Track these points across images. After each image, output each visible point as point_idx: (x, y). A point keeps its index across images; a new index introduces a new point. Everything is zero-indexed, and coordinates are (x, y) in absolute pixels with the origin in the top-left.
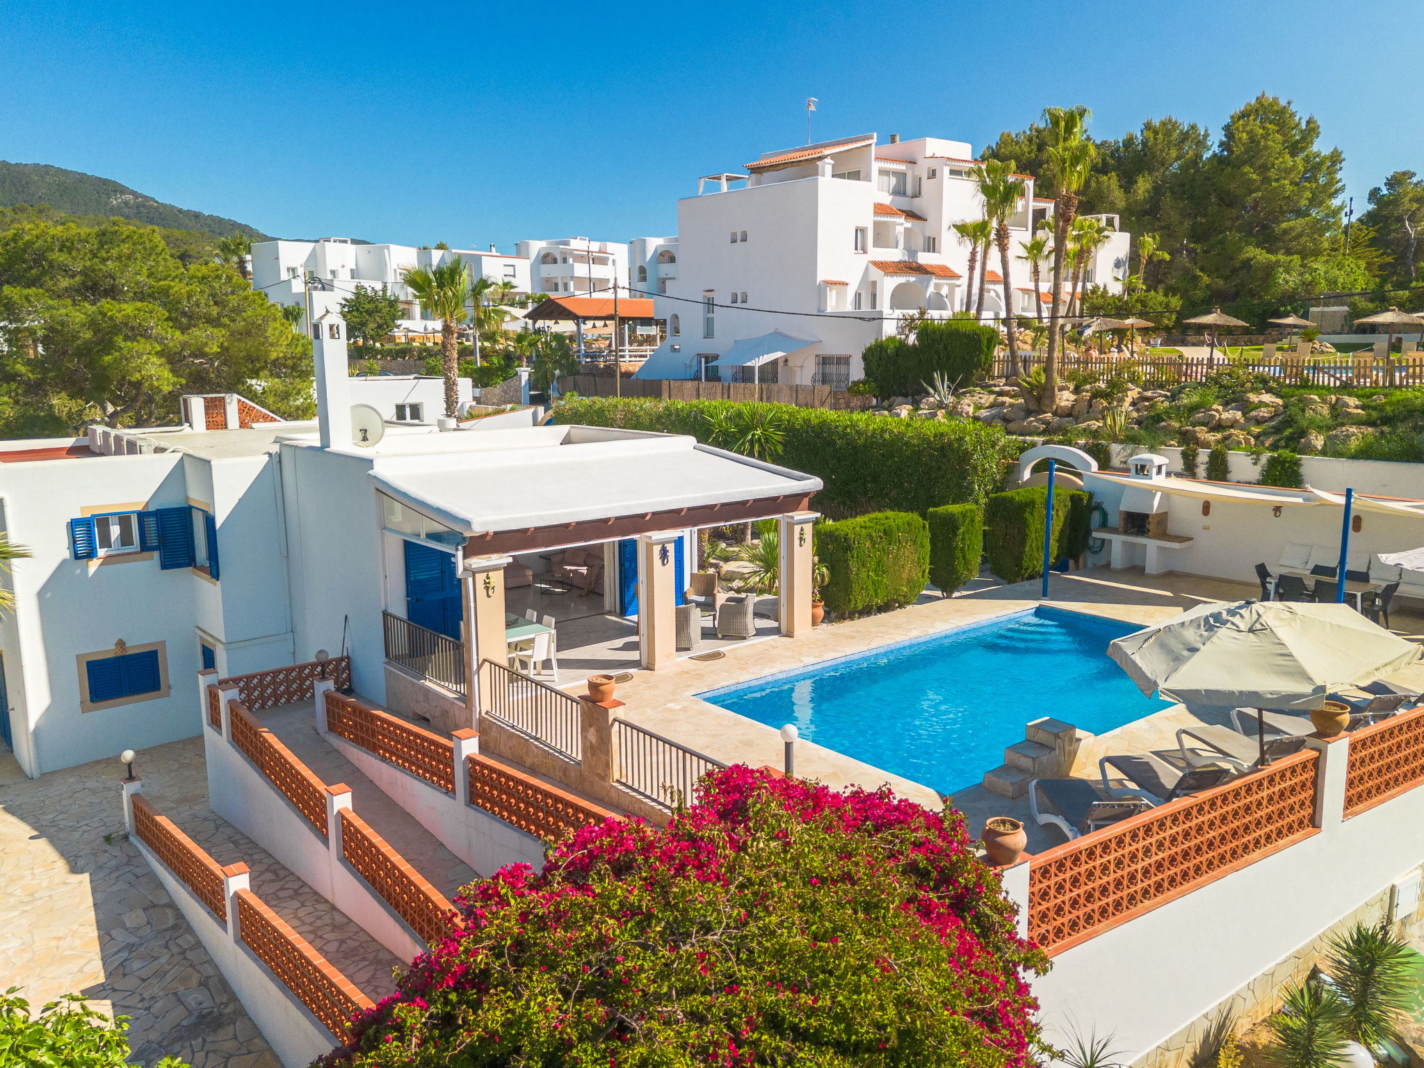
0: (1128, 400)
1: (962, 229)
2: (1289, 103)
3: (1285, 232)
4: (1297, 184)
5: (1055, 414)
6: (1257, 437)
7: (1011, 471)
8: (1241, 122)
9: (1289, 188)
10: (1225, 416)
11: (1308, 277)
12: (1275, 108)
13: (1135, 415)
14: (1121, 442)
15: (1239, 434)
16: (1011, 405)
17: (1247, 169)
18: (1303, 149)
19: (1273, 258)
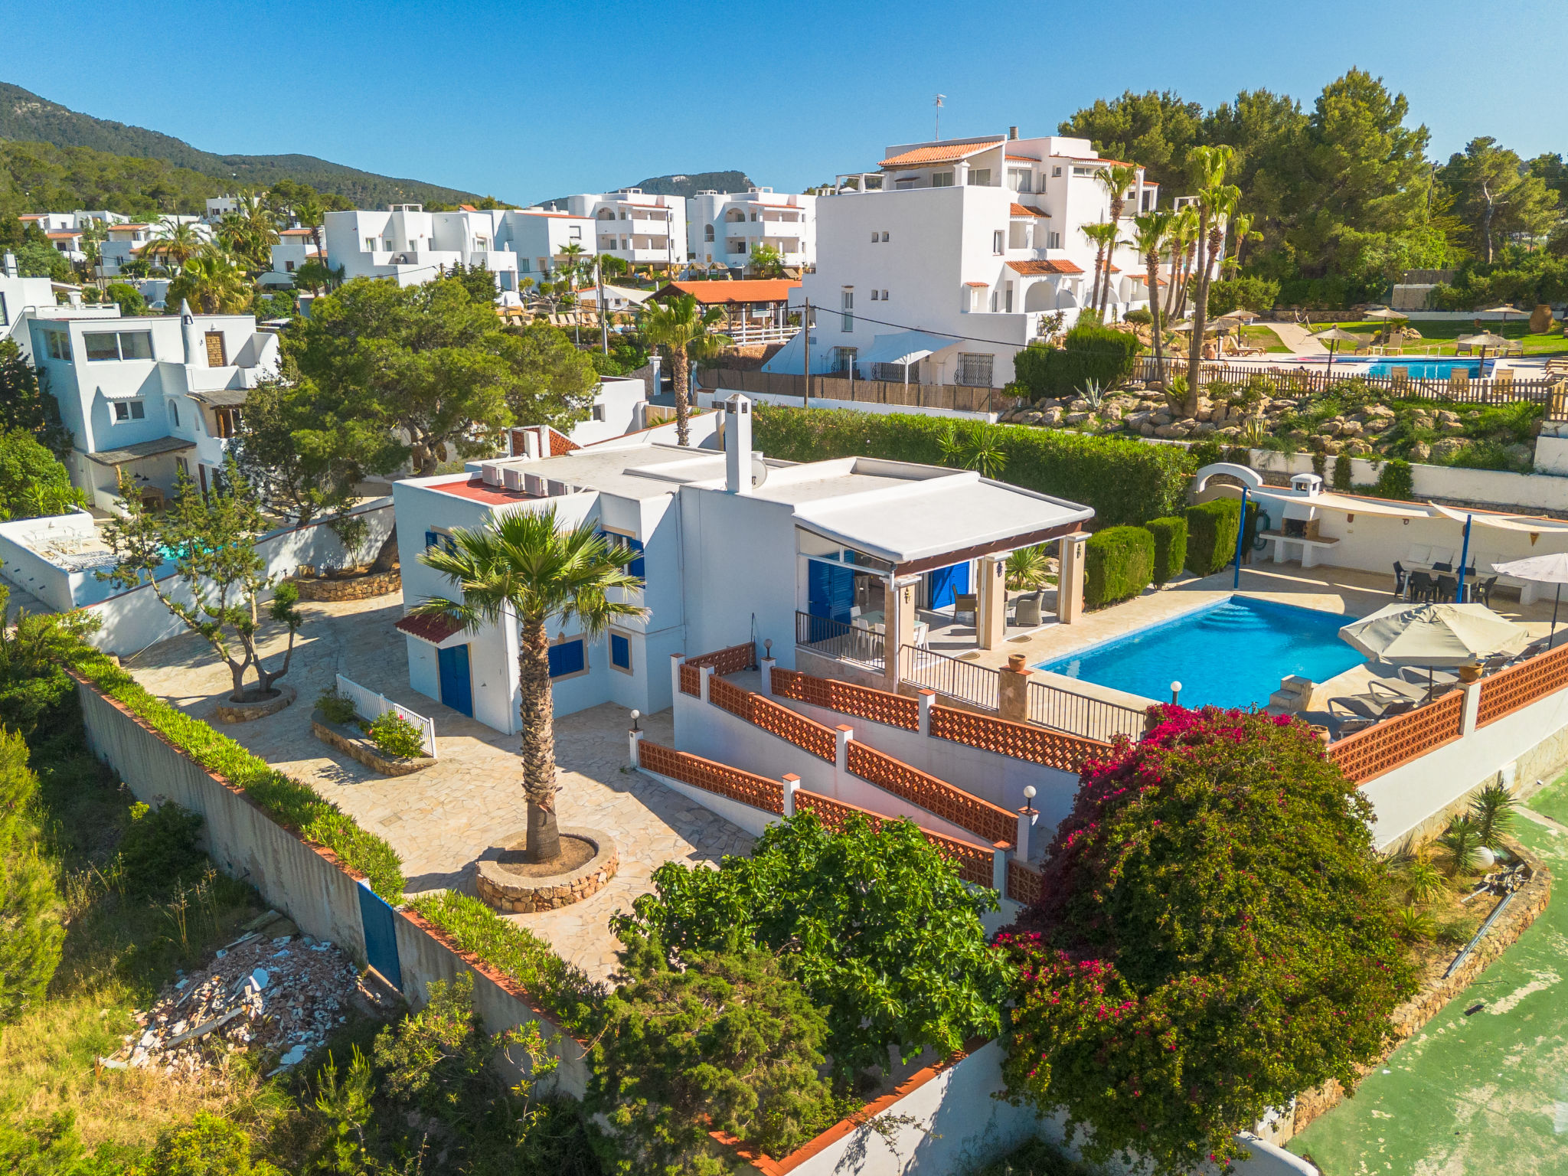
0: (1261, 408)
1: (1091, 231)
2: (1380, 80)
3: (1373, 208)
4: (1385, 162)
5: (1197, 419)
6: (1374, 445)
7: (1191, 483)
8: (1333, 99)
9: (1378, 166)
10: (1347, 426)
11: (1393, 255)
12: (1366, 84)
13: (1268, 422)
14: (1260, 448)
15: (1360, 443)
16: (1156, 409)
17: (1338, 147)
18: (1392, 126)
19: (1361, 236)
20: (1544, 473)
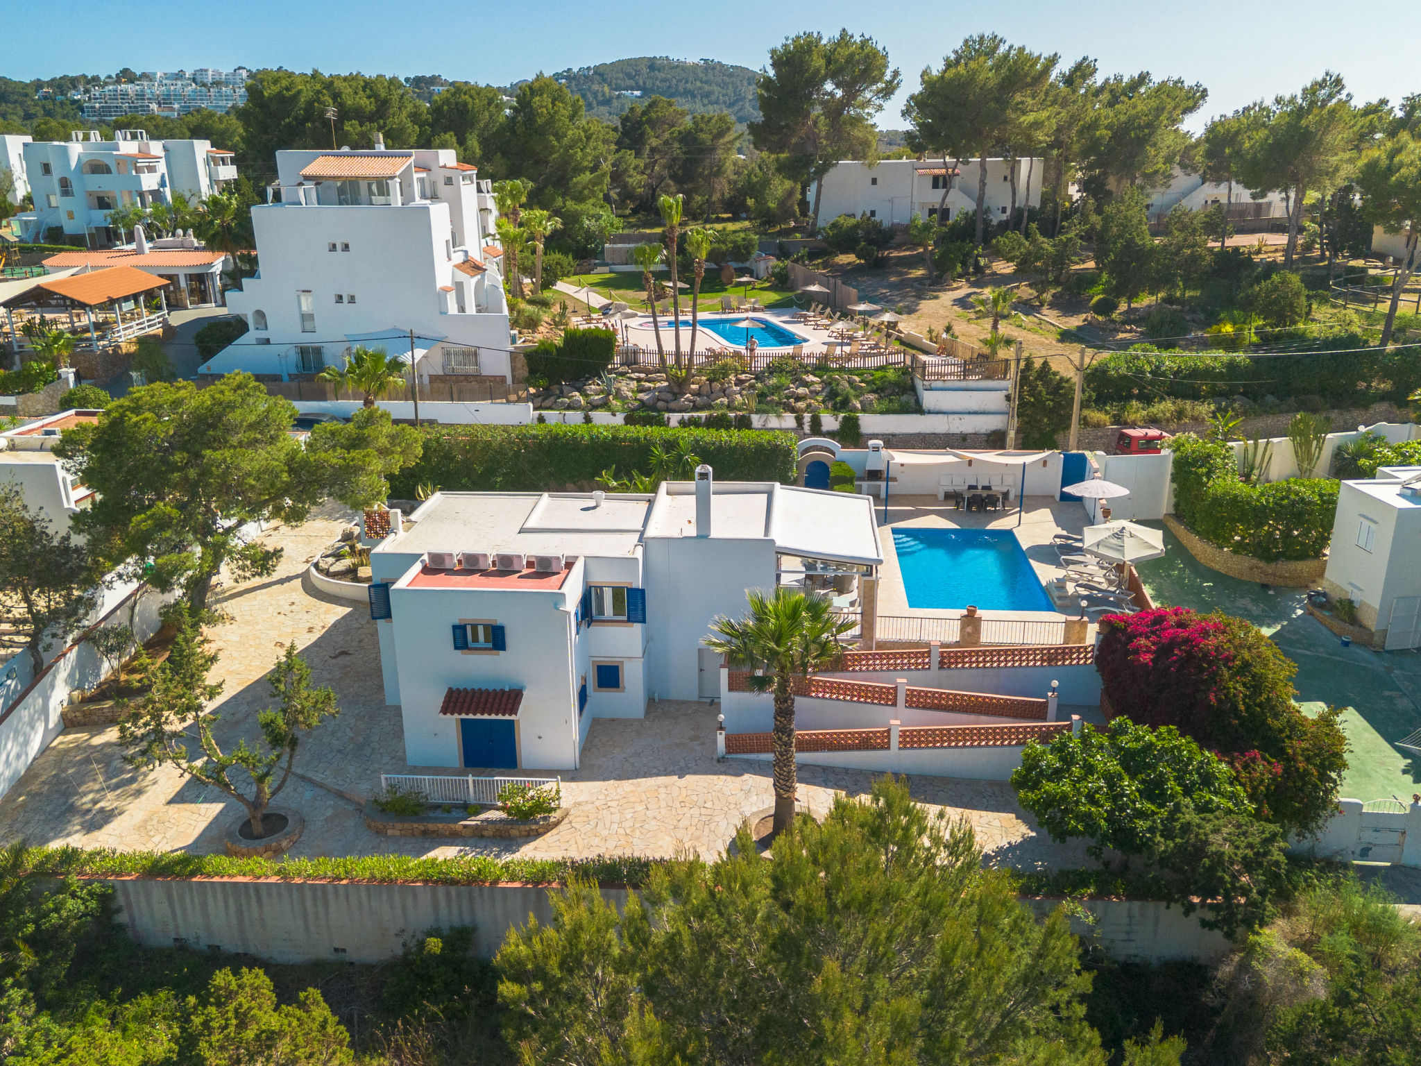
0: (733, 382)
5: (692, 394)
6: (823, 403)
10: (799, 391)
11: (601, 222)
14: (757, 413)
15: (814, 402)
16: (655, 389)
19: (578, 208)
20: (929, 412)
